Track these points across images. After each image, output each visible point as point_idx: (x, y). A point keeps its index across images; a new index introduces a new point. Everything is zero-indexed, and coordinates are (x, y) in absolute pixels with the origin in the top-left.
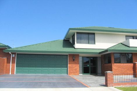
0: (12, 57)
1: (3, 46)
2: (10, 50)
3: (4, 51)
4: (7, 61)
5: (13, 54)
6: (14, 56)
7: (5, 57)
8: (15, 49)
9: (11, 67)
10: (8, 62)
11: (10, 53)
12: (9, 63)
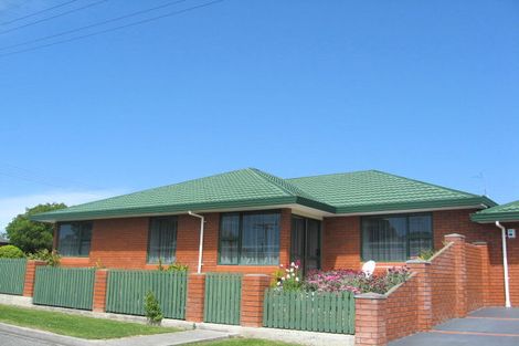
0: (507, 238)
1: (465, 199)
2: (496, 211)
3: (475, 218)
4: (490, 256)
5: (508, 226)
6: (514, 236)
7: (480, 239)
8: (513, 207)
9: (507, 278)
10: (495, 259)
11: (497, 223)
12: (497, 264)
